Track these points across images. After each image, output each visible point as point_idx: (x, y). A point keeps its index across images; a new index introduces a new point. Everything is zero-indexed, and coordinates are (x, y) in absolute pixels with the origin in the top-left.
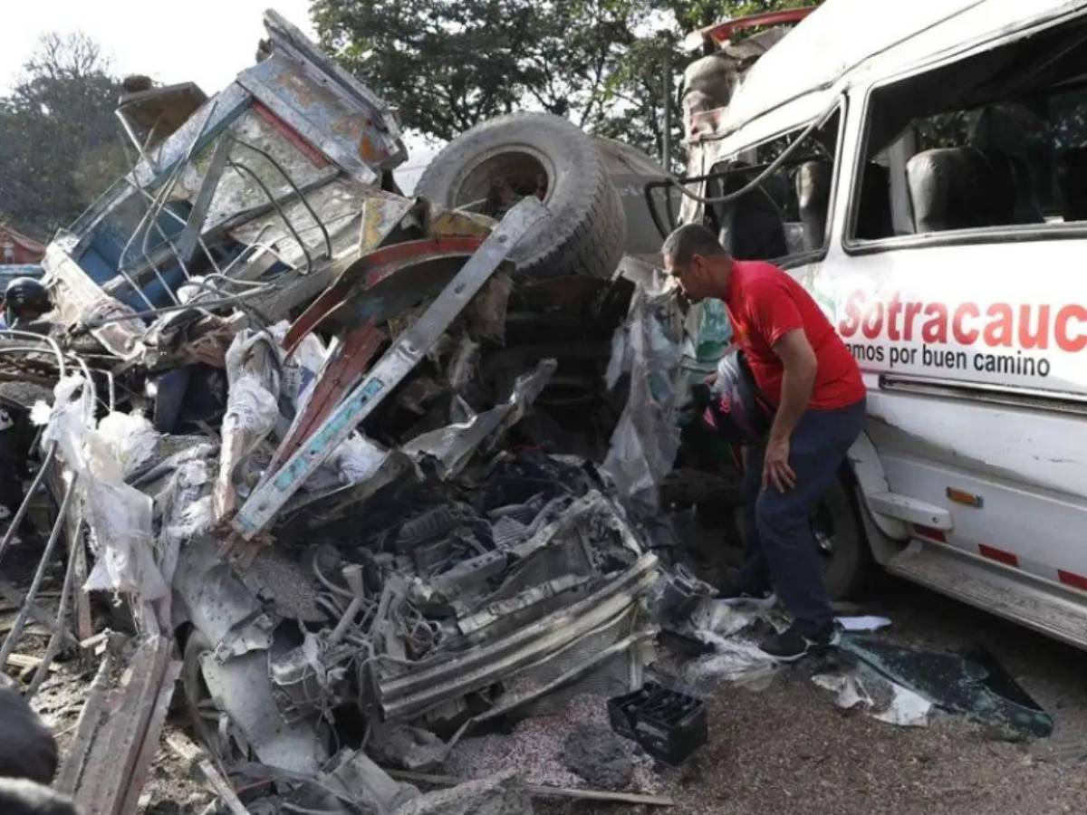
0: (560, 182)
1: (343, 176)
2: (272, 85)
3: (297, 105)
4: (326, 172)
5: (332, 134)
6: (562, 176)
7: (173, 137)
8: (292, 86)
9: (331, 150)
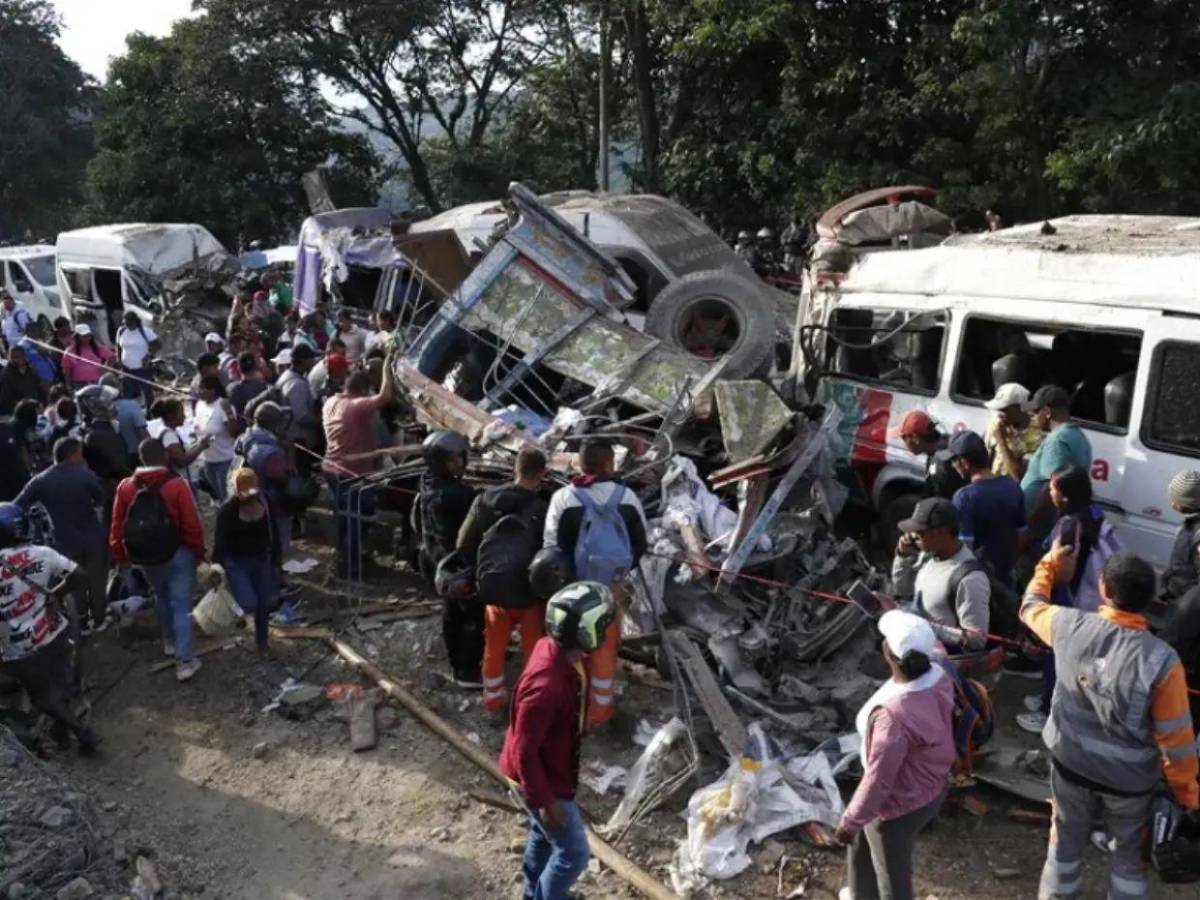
0: (750, 327)
1: (599, 314)
2: (533, 244)
3: (556, 261)
4: (587, 313)
5: (584, 283)
6: (751, 321)
7: (466, 283)
8: (546, 244)
9: (585, 294)
